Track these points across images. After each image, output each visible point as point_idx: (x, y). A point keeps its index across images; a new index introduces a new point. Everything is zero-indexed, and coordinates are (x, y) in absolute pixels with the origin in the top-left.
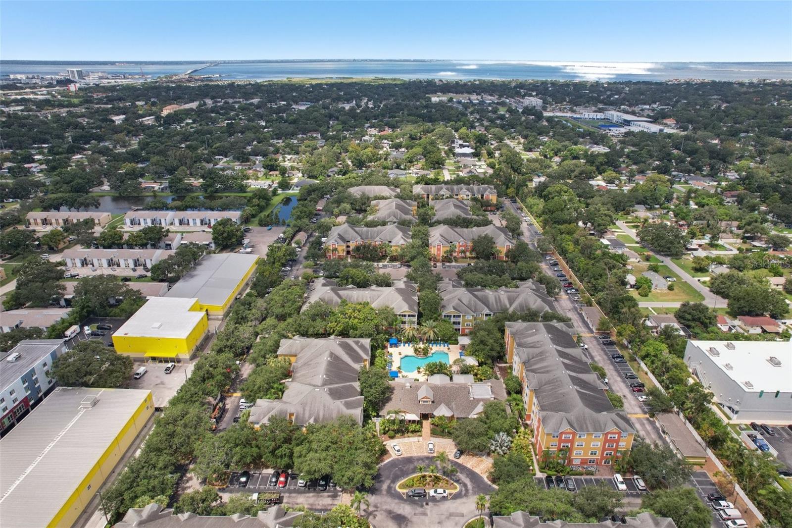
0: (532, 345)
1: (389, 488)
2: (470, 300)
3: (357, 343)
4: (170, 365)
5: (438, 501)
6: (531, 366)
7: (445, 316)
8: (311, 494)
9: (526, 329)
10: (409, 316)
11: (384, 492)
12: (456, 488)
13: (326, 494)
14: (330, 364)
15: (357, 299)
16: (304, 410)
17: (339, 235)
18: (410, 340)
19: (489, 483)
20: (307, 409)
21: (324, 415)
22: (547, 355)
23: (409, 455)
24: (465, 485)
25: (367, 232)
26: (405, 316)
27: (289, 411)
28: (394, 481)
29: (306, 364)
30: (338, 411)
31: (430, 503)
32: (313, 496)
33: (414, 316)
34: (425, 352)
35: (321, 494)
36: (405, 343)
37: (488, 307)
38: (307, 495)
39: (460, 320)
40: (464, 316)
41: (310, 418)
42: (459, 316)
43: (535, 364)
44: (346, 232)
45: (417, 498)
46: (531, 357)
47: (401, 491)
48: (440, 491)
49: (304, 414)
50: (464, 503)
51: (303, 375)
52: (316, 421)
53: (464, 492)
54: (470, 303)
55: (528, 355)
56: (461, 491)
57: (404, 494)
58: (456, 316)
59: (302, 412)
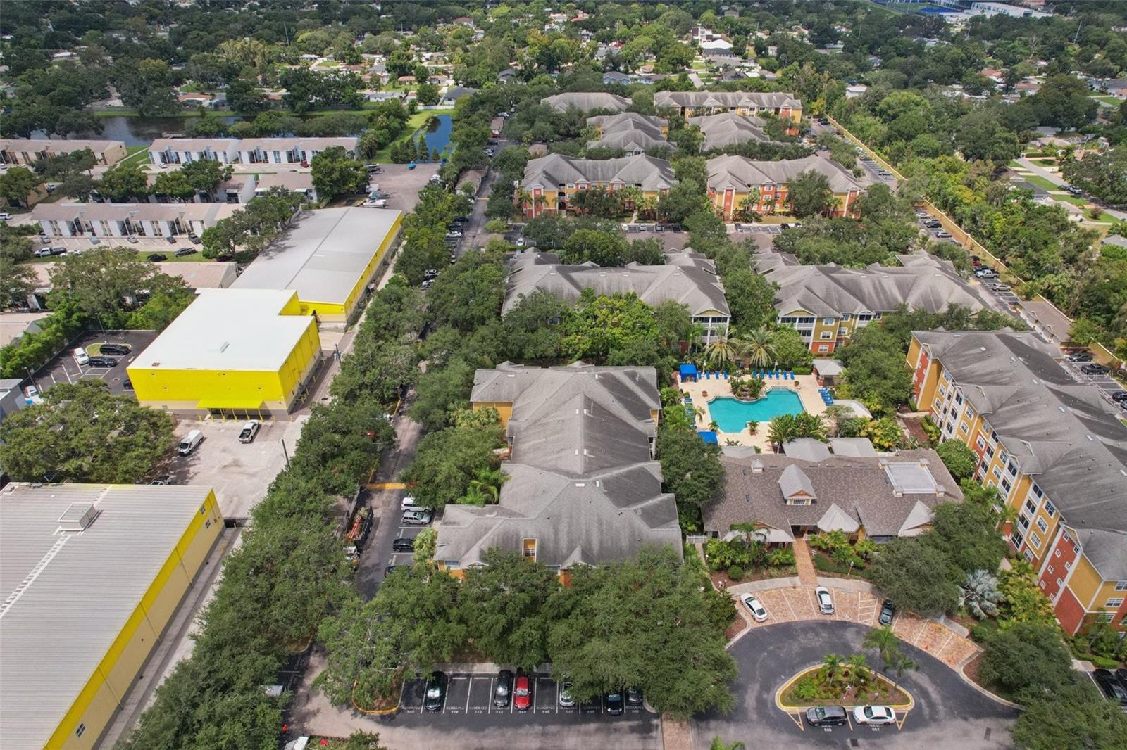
0: (988, 378)
1: (762, 704)
2: (828, 290)
3: (632, 376)
4: (248, 424)
5: (877, 735)
6: (1005, 423)
7: (784, 320)
8: (592, 726)
9: (964, 345)
10: (714, 320)
11: (755, 717)
12: (906, 701)
13: (624, 724)
14: (590, 423)
15: (609, 287)
16: (556, 532)
17: (545, 172)
18: (720, 367)
19: (974, 685)
20: (563, 528)
21: (601, 542)
22: (1034, 399)
23: (783, 620)
24: (924, 693)
25: (595, 168)
26: (707, 320)
27: (522, 534)
28: (767, 687)
29: (535, 423)
30: (632, 535)
31: (860, 741)
32: (598, 730)
33: (725, 320)
34: (755, 388)
35: (615, 724)
36: (712, 371)
37: (863, 301)
38: (584, 727)
39: (813, 326)
40: (820, 320)
41: (571, 550)
42: (812, 320)
43: (1011, 419)
44: (556, 167)
45: (828, 729)
46: (998, 405)
47: (791, 710)
48: (879, 711)
49: (556, 541)
50: (937, 739)
51: (536, 448)
52: (586, 555)
53: (926, 711)
54: (828, 294)
55: (991, 399)
56: (918, 706)
57: (796, 716)
58: (807, 320)
59: (552, 536)
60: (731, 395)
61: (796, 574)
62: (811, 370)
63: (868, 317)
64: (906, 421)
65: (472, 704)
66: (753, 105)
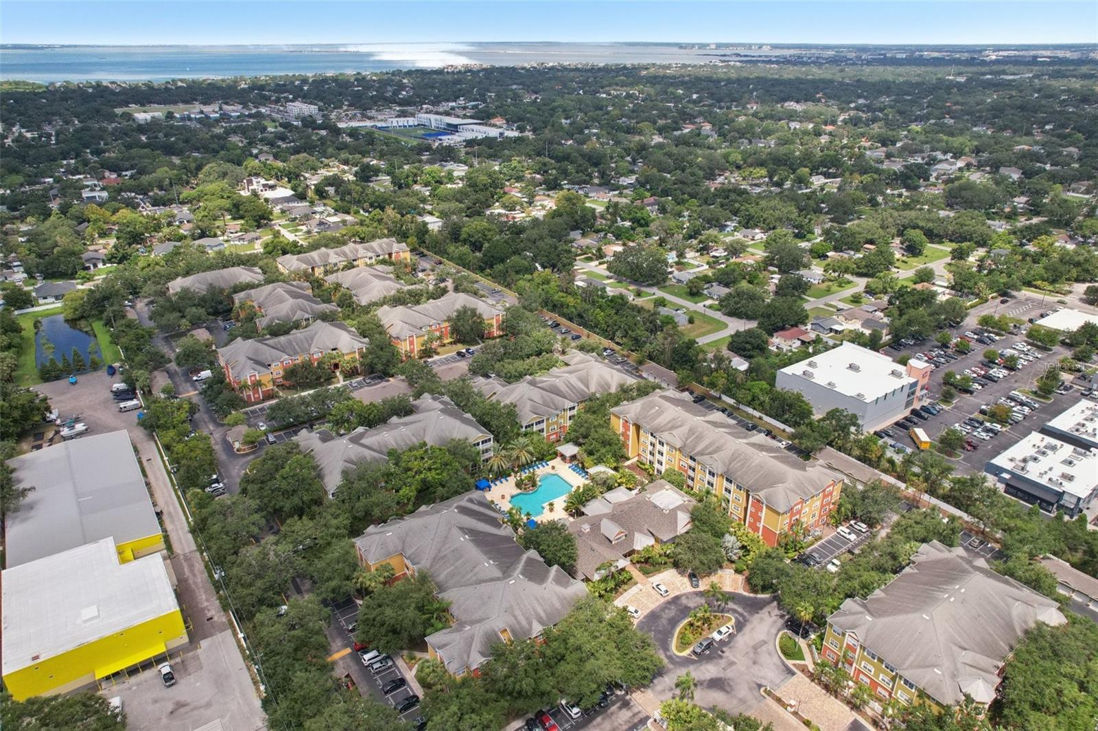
0: (670, 425)
1: (670, 658)
2: (542, 397)
3: (471, 501)
5: (729, 642)
6: (694, 449)
7: (526, 427)
8: (599, 719)
9: (645, 409)
10: (483, 442)
11: (671, 666)
12: (730, 619)
13: (614, 708)
14: (476, 542)
15: (397, 443)
16: (516, 618)
18: (502, 475)
19: (752, 595)
20: (518, 613)
21: (545, 611)
23: (648, 611)
24: (735, 611)
25: (289, 343)
26: (478, 444)
27: (497, 630)
28: (666, 648)
31: (724, 649)
32: (603, 719)
33: (490, 440)
34: (533, 482)
35: (609, 711)
36: (496, 479)
37: (565, 397)
38: (595, 723)
39: (544, 425)
40: (548, 419)
41: (530, 624)
42: (543, 421)
43: (696, 445)
45: (707, 652)
46: (685, 439)
47: (686, 653)
48: (724, 629)
49: (518, 622)
50: (753, 629)
51: (452, 575)
52: (541, 622)
53: (741, 619)
54: (544, 401)
55: (679, 438)
56: (736, 618)
57: (690, 655)
58: (539, 423)
59: (515, 622)
60: (519, 491)
61: (637, 583)
62: (556, 454)
63: (574, 408)
64: (628, 467)
66: (370, 254)
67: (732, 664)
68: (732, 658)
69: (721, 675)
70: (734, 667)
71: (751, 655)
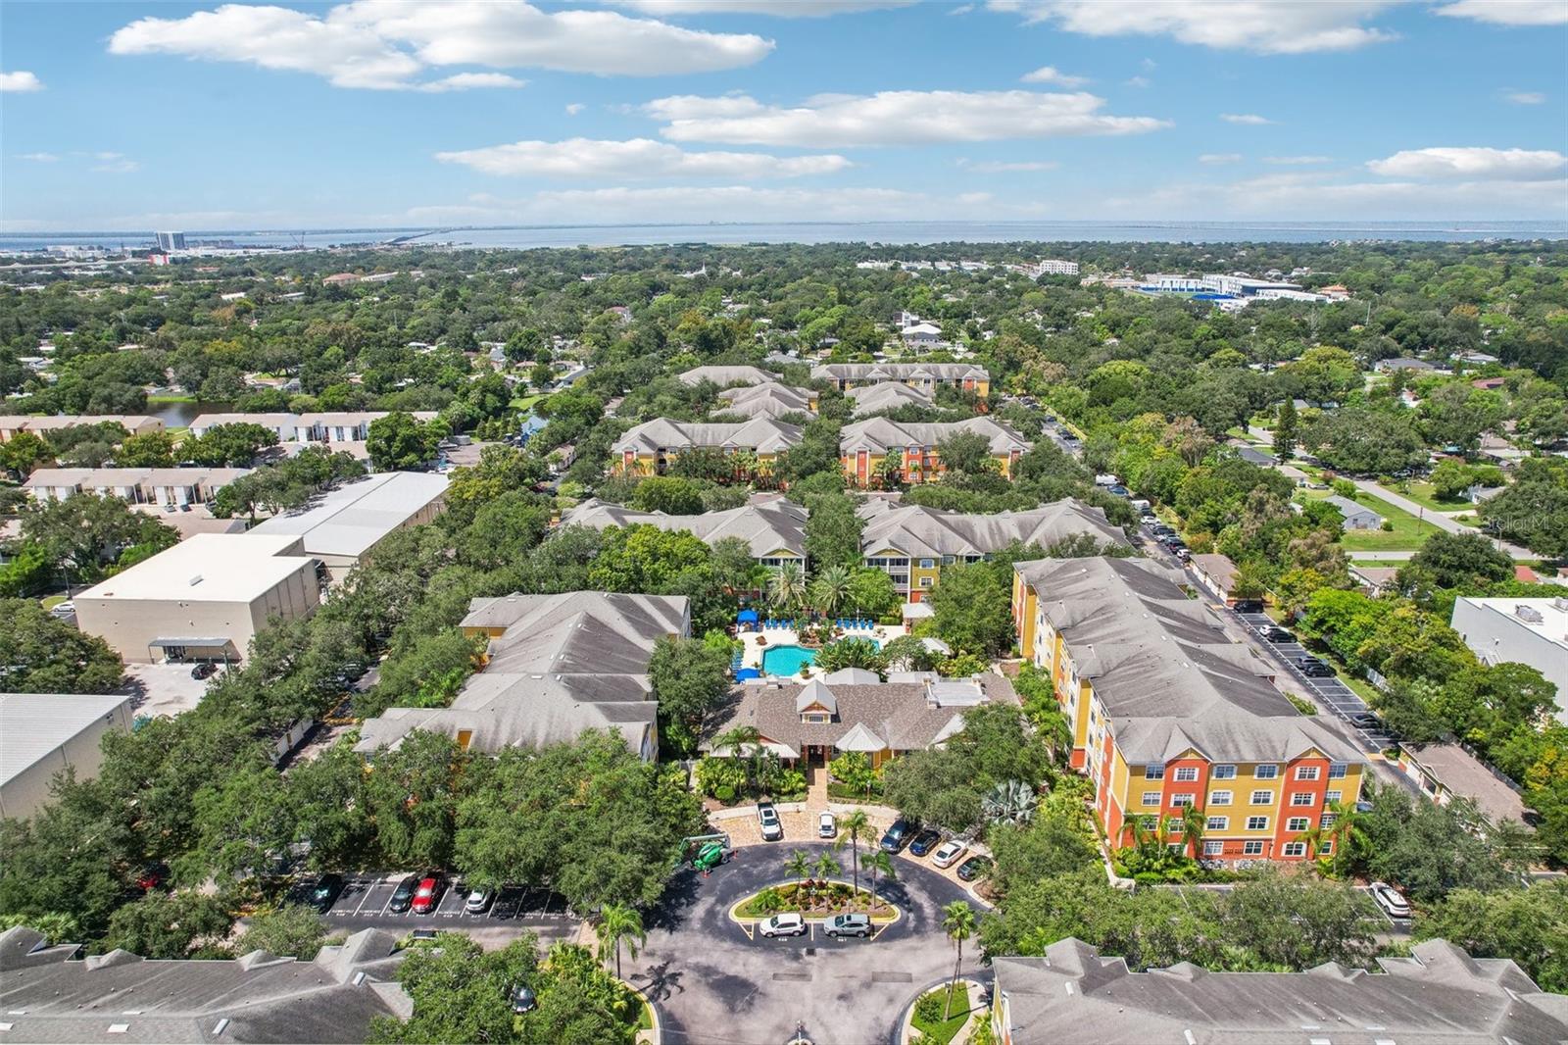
1: (711, 914)
2: (931, 531)
3: (655, 603)
5: (845, 944)
6: (1082, 635)
7: (871, 562)
8: (497, 930)
9: (1063, 570)
10: (786, 562)
11: (697, 925)
12: (891, 914)
13: (537, 929)
14: (580, 636)
16: (498, 726)
17: (643, 436)
18: (787, 617)
19: (981, 900)
20: (507, 720)
21: (548, 735)
22: (1119, 611)
24: (917, 909)
25: (705, 432)
26: (777, 561)
27: (460, 727)
28: (723, 900)
29: (523, 641)
31: (818, 950)
32: (502, 934)
33: (800, 561)
34: (824, 634)
36: (779, 622)
37: (972, 542)
38: (487, 930)
40: (916, 562)
43: (1089, 631)
44: (658, 430)
45: (784, 939)
46: (1079, 618)
47: (744, 921)
49: (496, 732)
51: (512, 660)
53: (912, 924)
54: (928, 534)
55: (1072, 613)
56: (903, 920)
57: (749, 928)
59: (492, 729)
60: (797, 642)
61: (804, 800)
62: (901, 618)
63: (976, 559)
64: (1004, 665)
65: (364, 908)
66: (927, 376)
67: (803, 976)
68: (814, 972)
69: (759, 983)
70: (796, 984)
71: (854, 984)
